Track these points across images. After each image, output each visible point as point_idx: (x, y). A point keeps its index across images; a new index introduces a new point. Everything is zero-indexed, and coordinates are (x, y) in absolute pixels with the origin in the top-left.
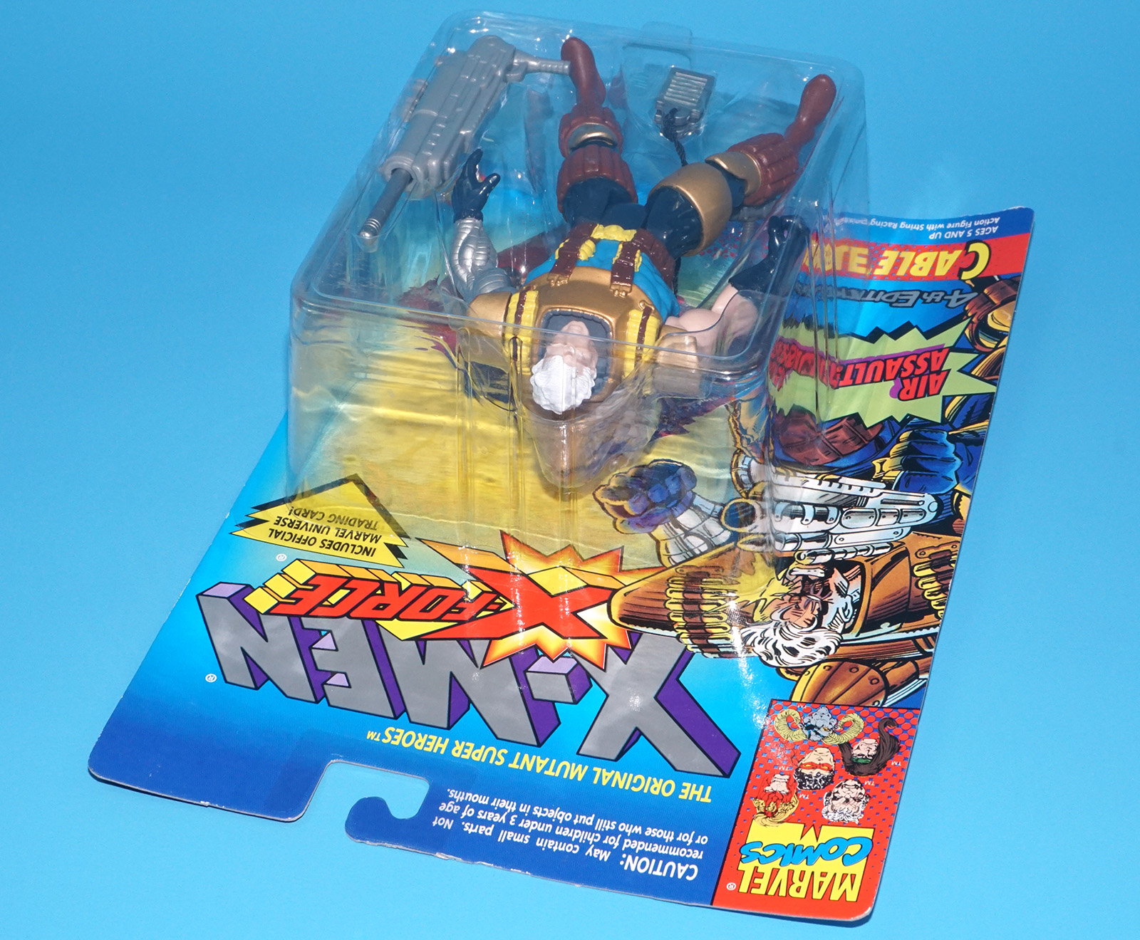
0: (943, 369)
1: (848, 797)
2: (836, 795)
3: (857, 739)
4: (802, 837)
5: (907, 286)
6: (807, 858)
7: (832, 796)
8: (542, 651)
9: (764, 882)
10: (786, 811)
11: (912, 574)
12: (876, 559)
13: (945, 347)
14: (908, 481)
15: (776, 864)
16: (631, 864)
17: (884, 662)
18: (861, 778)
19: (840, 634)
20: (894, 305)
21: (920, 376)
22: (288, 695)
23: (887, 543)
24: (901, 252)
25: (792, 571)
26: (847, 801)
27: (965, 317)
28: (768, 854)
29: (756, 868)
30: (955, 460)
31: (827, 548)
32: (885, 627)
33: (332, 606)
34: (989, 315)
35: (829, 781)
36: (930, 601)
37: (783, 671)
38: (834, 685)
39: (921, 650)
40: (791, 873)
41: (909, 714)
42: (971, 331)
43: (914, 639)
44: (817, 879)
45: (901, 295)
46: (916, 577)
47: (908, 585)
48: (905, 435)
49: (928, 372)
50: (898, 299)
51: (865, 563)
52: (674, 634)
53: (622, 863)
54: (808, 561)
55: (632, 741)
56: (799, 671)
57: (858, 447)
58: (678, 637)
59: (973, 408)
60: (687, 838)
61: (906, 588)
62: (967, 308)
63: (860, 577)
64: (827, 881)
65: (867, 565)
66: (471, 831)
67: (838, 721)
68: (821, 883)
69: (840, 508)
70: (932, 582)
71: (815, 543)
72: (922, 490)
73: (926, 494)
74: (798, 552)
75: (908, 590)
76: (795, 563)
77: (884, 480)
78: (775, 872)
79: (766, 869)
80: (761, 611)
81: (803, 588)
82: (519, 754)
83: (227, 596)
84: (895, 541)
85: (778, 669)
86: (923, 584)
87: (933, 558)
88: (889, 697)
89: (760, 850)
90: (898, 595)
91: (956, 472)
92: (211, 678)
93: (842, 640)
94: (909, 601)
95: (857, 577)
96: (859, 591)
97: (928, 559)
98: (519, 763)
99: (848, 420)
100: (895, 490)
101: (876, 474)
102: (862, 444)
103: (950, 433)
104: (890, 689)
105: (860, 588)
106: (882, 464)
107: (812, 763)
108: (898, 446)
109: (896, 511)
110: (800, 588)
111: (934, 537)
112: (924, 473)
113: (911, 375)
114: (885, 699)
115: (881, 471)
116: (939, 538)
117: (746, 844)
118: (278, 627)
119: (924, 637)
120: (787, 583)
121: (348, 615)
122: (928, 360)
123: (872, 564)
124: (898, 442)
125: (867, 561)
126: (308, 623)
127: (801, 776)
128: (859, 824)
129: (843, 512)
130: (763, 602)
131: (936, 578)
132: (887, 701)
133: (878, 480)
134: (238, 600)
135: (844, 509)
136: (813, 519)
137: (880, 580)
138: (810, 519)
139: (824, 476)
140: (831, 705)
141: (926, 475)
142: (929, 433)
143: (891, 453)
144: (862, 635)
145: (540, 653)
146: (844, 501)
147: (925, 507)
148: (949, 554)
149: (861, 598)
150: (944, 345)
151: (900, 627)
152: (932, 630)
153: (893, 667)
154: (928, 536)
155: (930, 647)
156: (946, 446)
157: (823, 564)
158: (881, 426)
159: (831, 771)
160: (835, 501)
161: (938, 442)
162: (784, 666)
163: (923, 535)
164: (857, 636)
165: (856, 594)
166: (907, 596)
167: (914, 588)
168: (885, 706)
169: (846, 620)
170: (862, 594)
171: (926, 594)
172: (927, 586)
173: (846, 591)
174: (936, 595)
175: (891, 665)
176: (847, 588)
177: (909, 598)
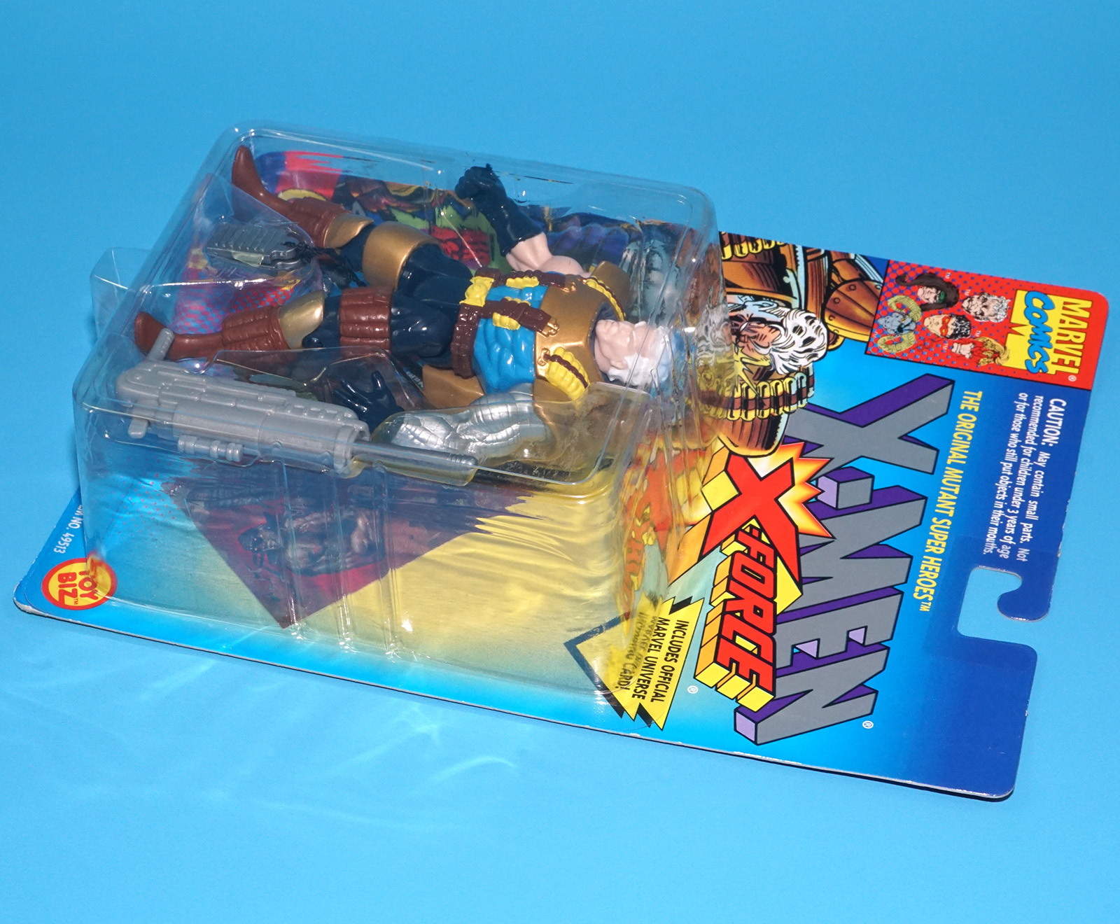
1: (981, 306)
2: (978, 313)
3: (917, 299)
4: (1022, 335)
6: (1044, 332)
7: (980, 316)
8: (812, 498)
9: (1067, 359)
10: (992, 345)
11: (729, 260)
15: (1050, 352)
16: (1051, 438)
17: (830, 280)
18: (961, 297)
19: (792, 309)
22: (881, 669)
26: (986, 307)
28: (1038, 356)
29: (1053, 363)
32: (789, 279)
33: (759, 647)
35: (961, 318)
36: (763, 249)
37: (831, 347)
38: (854, 315)
39: (823, 256)
40: (1058, 342)
41: (894, 267)
43: (806, 261)
44: (1067, 325)
46: (732, 257)
47: (741, 264)
52: (784, 417)
53: (1051, 445)
55: (915, 441)
56: (832, 337)
58: (789, 413)
60: (1021, 407)
61: (743, 265)
64: (1068, 320)
66: (1029, 537)
67: (894, 312)
68: (1071, 323)
70: (741, 248)
75: (746, 264)
78: (1057, 351)
79: (1055, 357)
80: (757, 360)
82: (937, 511)
83: (754, 724)
85: (828, 350)
86: (741, 252)
88: (872, 278)
89: (1034, 362)
90: (752, 270)
92: (868, 724)
93: (800, 308)
94: (762, 264)
96: (740, 296)
98: (949, 510)
103: (550, 229)
104: (863, 277)
105: (736, 296)
107: (941, 329)
114: (875, 281)
117: (1028, 370)
118: (786, 686)
119: (805, 255)
121: (771, 636)
126: (783, 660)
127: (954, 336)
128: (1011, 299)
130: (743, 360)
131: (737, 244)
132: (877, 280)
134: (757, 717)
140: (875, 317)
144: (795, 293)
145: (814, 500)
149: (750, 295)
151: (792, 270)
152: (799, 249)
153: (838, 275)
155: (819, 251)
159: (951, 317)
162: (826, 346)
164: (795, 298)
165: (743, 299)
166: (754, 265)
167: (746, 259)
168: (882, 281)
169: (775, 305)
170: (744, 295)
171: (754, 251)
172: (745, 251)
173: (739, 305)
174: (757, 245)
175: (834, 277)
176: (735, 304)
177: (757, 263)
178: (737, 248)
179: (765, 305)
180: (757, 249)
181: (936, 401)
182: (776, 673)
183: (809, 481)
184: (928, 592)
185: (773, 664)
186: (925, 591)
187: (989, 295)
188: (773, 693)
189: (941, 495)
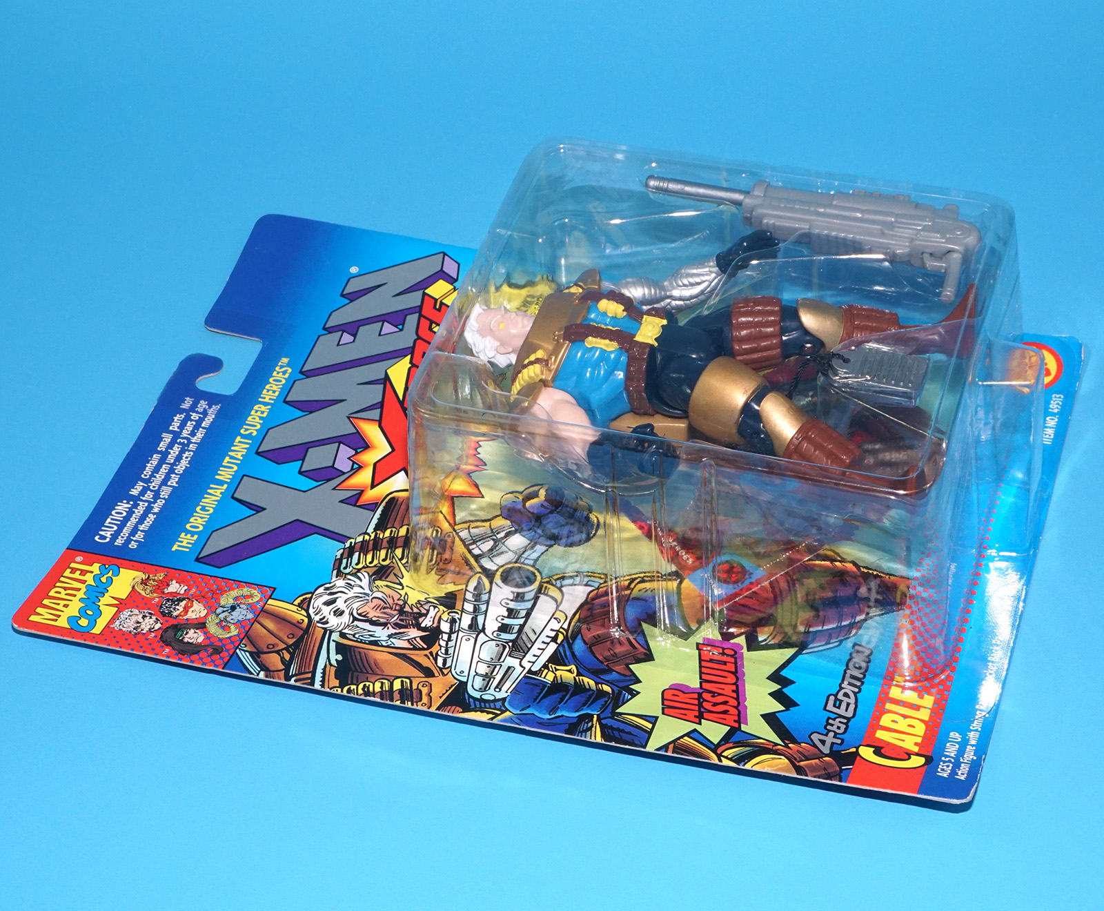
0: (702, 720)
1: (143, 623)
2: (148, 618)
3: (206, 633)
4: (112, 597)
5: (866, 710)
6: (88, 598)
8: (360, 452)
10: (144, 590)
12: (431, 658)
13: (742, 725)
14: (536, 685)
15: (90, 581)
16: (123, 507)
18: (160, 631)
19: (340, 632)
20: (832, 698)
21: (700, 705)
22: (334, 313)
23: (451, 666)
24: (930, 709)
25: (435, 607)
26: (138, 622)
27: (787, 742)
28: (104, 580)
29: (92, 572)
30: (550, 715)
31: (459, 630)
33: (431, 329)
34: (783, 757)
35: (166, 614)
37: (310, 595)
40: (77, 590)
42: (763, 744)
43: (314, 673)
44: (63, 603)
45: (848, 704)
48: (606, 688)
49: (702, 710)
50: (841, 701)
51: (429, 651)
52: (370, 530)
53: (125, 501)
54: (445, 617)
55: (250, 506)
56: (305, 605)
57: (601, 658)
58: (366, 533)
59: (630, 733)
60: (139, 536)
61: (384, 672)
62: (803, 744)
63: (412, 647)
64: (59, 607)
65: (427, 652)
66: (176, 418)
67: (234, 624)
68: (59, 604)
69: (514, 641)
70: (381, 688)
71: (470, 623)
72: (515, 691)
73: (509, 694)
74: (460, 613)
76: (445, 610)
77: (543, 671)
78: (84, 582)
79: (88, 577)
80: (387, 586)
81: (411, 613)
82: (250, 442)
83: (444, 269)
84: (450, 671)
85: (313, 593)
86: (382, 683)
87: (414, 692)
88: (247, 654)
89: (110, 574)
91: (534, 714)
92: (354, 270)
93: (331, 632)
94: (362, 672)
95: (412, 645)
96: (393, 645)
97: (415, 687)
98: (240, 442)
99: (645, 654)
100: (525, 677)
101: (553, 666)
102: (604, 660)
103: (595, 716)
104: (256, 655)
105: (396, 646)
106: (570, 671)
107: (192, 606)
108: (592, 683)
109: (494, 674)
110: (410, 611)
111: (443, 694)
112: (542, 695)
113: (703, 698)
115: (557, 670)
116: (441, 697)
117: (119, 568)
118: (414, 299)
120: (420, 604)
121: (419, 338)
122: (725, 712)
123: (426, 655)
124: (597, 684)
125: (431, 653)
126: (412, 320)
127: (180, 600)
128: (109, 627)
129: (507, 643)
130: (401, 587)
131: (386, 691)
132: (242, 652)
133: (545, 666)
134: (441, 275)
135: (510, 644)
136: (502, 624)
137: (400, 658)
138: (503, 622)
139: (563, 634)
140: (256, 620)
141: (537, 697)
142: (603, 703)
143: (581, 678)
144: (333, 645)
145: (359, 451)
146: (522, 644)
147: (492, 691)
148: (415, 700)
150: (746, 724)
151: (331, 665)
154: (447, 691)
156: (577, 711)
157: (439, 626)
158: (628, 673)
159: (177, 616)
160: (524, 638)
161: (584, 708)
162: (314, 597)
163: (450, 688)
164: (333, 641)
165: (390, 643)
166: (370, 672)
167: (379, 677)
168: (238, 651)
169: (357, 636)
170: (388, 646)
171: (367, 684)
172: (378, 685)
173: (395, 638)
174: (363, 689)
175: (287, 656)
176: (399, 639)
177: (368, 673)
178: (387, 687)
179: (368, 636)
180: (365, 685)
181: (219, 543)
182: (419, 309)
183: (360, 468)
184: (278, 373)
185: (421, 316)
186: (281, 374)
187: (130, 632)
188: (425, 294)
189: (242, 456)
